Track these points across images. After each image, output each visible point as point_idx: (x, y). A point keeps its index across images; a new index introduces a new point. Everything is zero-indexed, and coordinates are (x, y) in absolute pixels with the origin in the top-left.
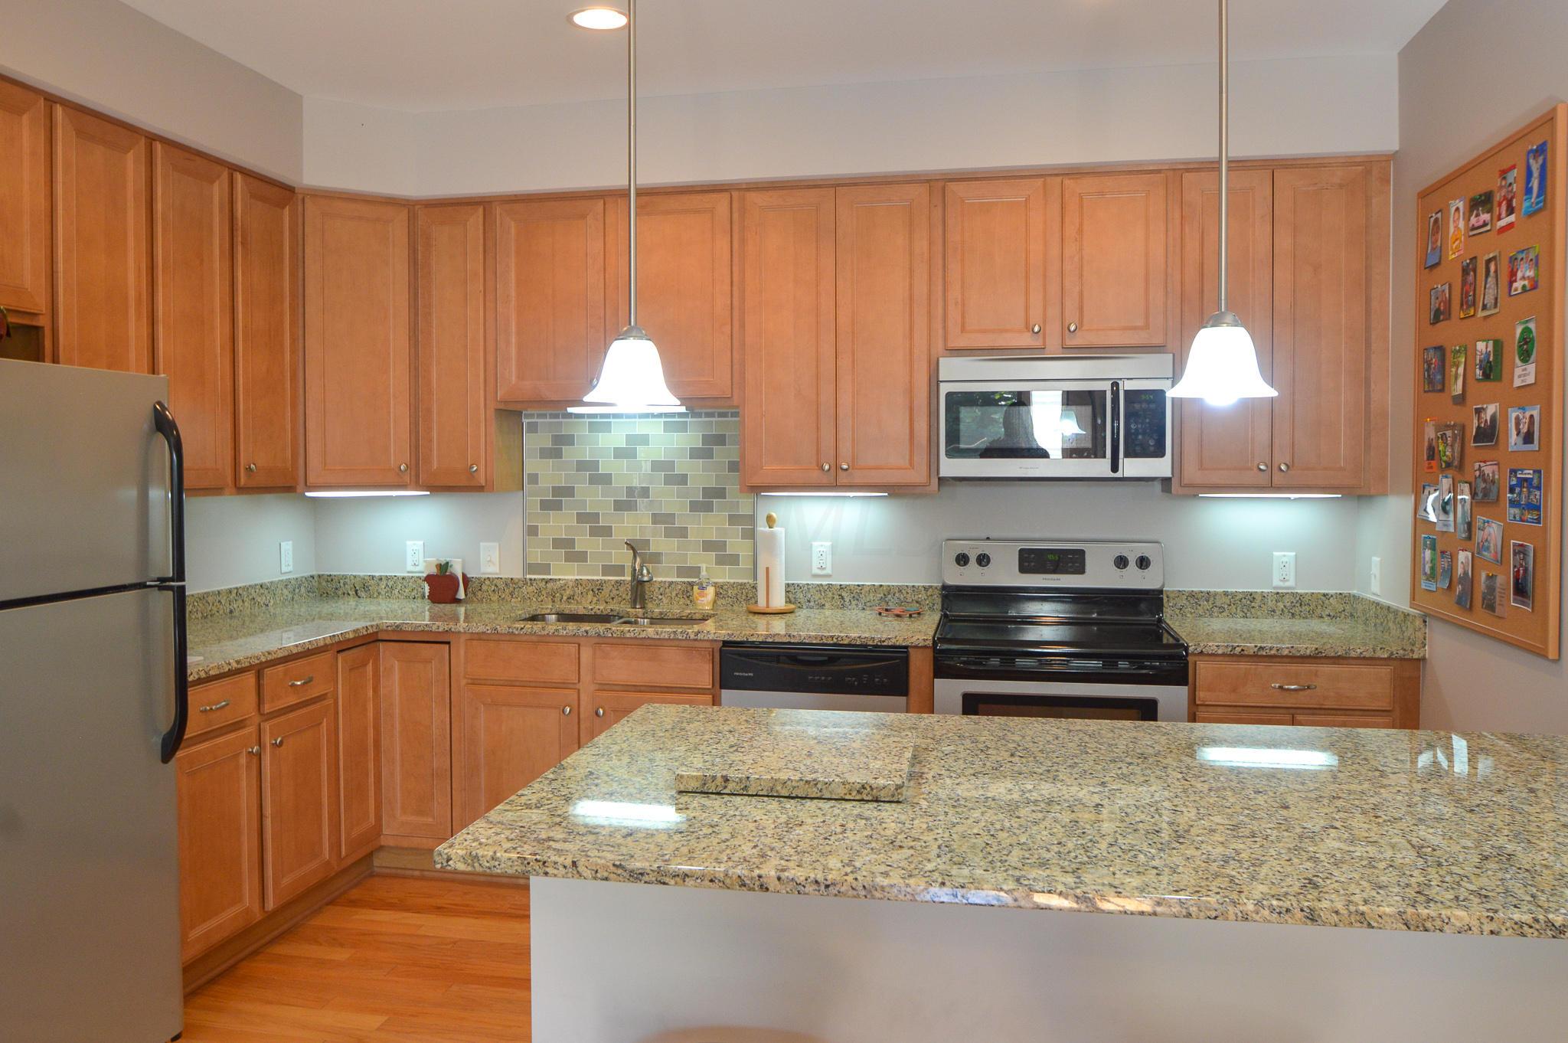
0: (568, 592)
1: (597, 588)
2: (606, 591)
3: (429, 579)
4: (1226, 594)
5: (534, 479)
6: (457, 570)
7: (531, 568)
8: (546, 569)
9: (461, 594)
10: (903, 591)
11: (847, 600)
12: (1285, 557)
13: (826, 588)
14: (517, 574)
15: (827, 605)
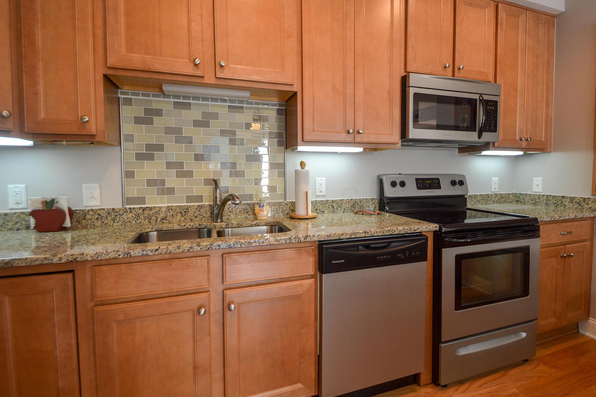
0: (162, 215)
1: (184, 211)
2: (191, 212)
3: (34, 213)
4: (480, 195)
5: (130, 138)
6: (64, 205)
7: (129, 200)
8: (142, 200)
9: (68, 223)
10: (362, 201)
11: (336, 208)
12: (495, 179)
13: (325, 202)
14: (118, 205)
15: (326, 212)
